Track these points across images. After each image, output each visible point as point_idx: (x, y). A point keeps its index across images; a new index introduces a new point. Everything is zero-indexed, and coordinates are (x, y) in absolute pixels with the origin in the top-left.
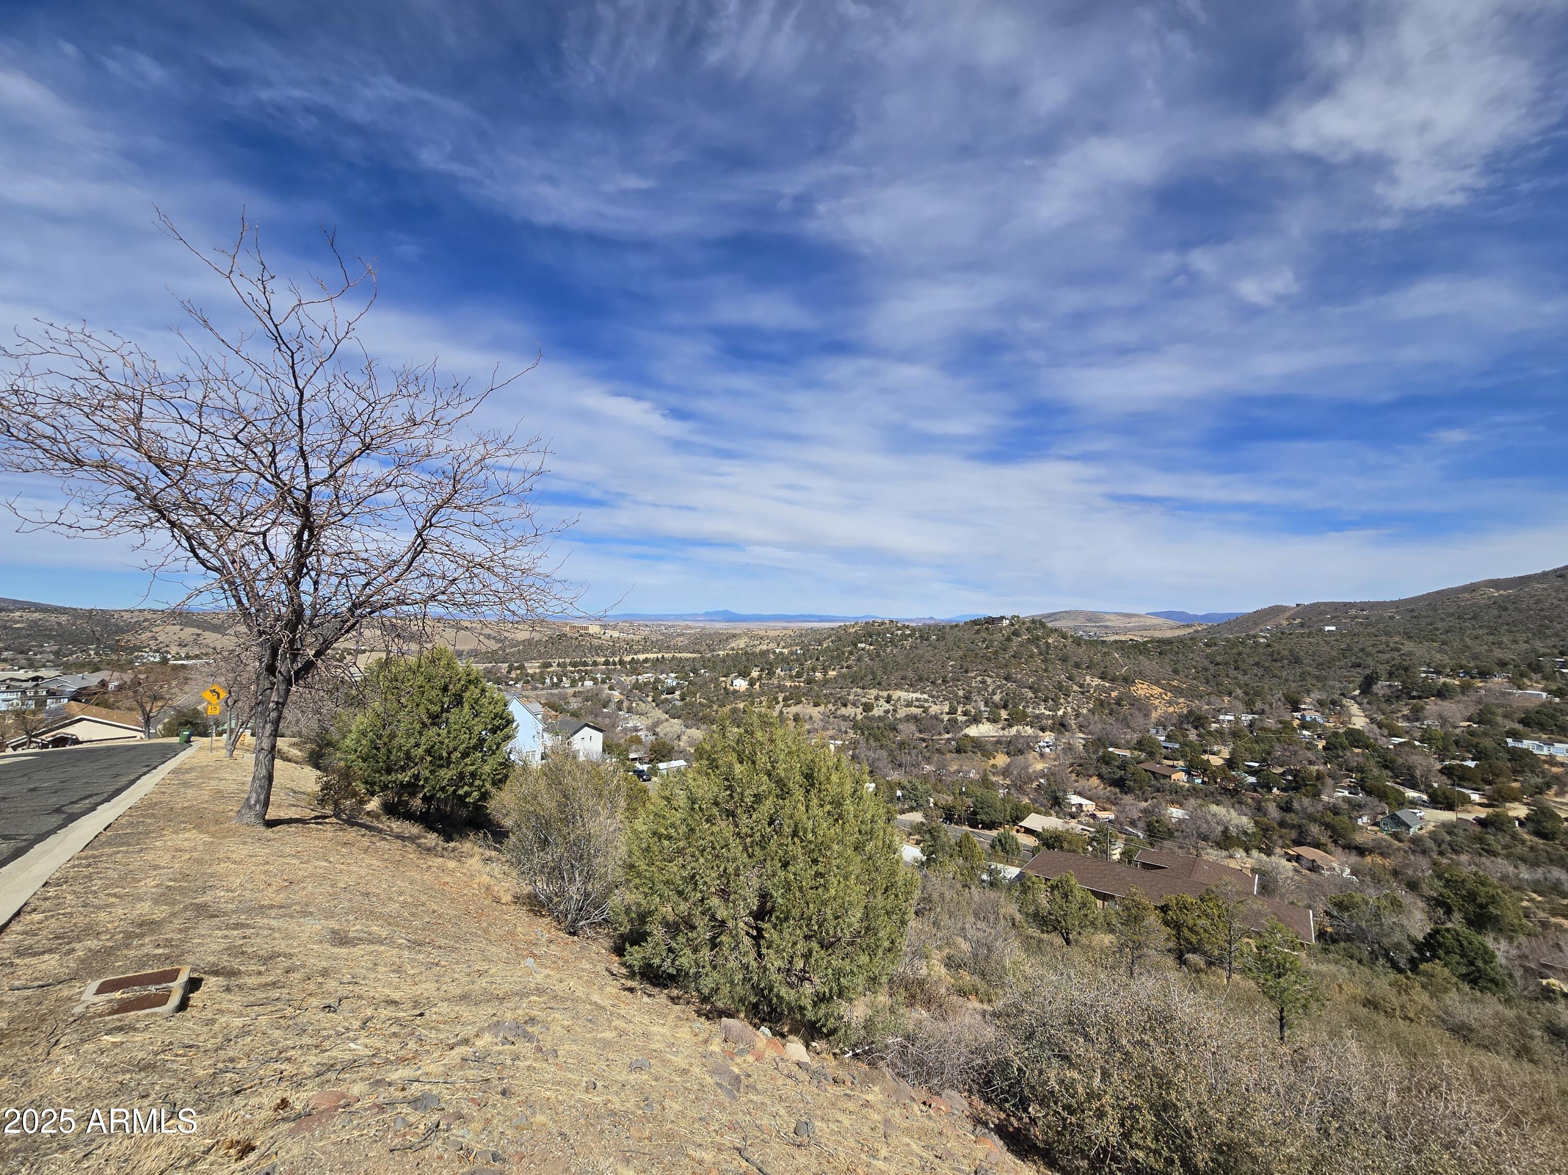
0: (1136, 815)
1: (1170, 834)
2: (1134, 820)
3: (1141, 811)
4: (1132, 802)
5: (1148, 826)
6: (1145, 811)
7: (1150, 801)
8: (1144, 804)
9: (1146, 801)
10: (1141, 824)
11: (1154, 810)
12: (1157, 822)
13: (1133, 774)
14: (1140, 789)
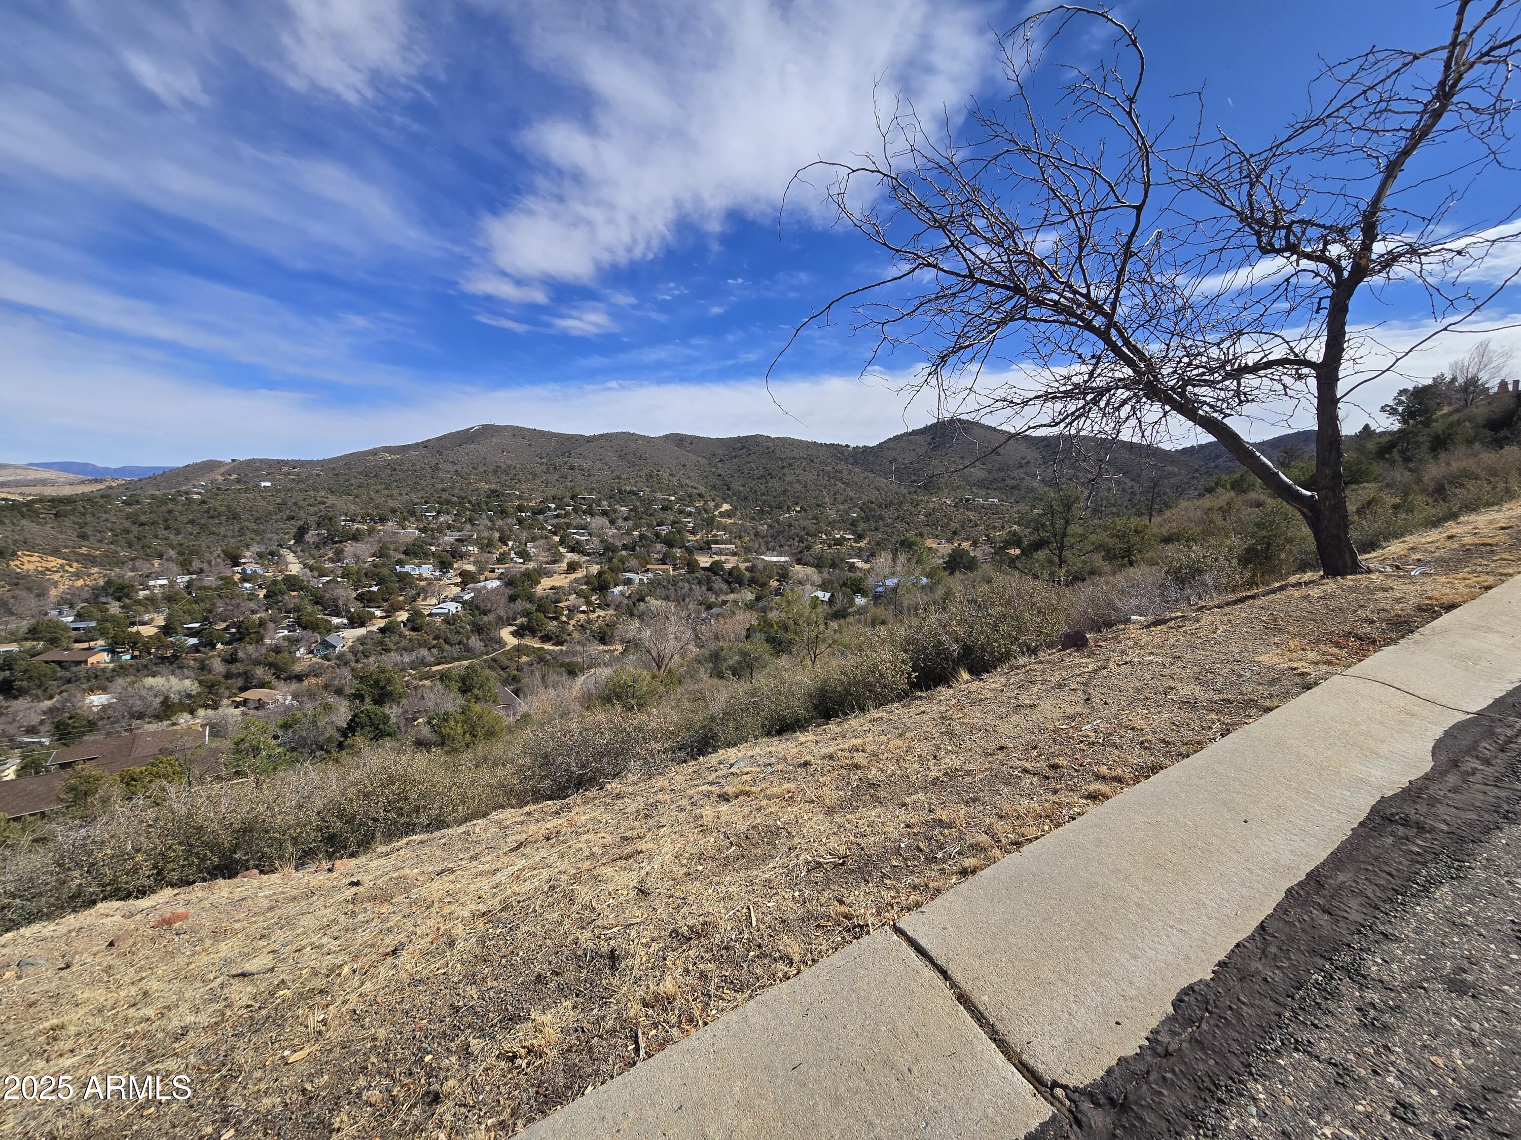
0: (35, 719)
1: (92, 725)
2: (34, 727)
3: (45, 713)
4: (28, 705)
5: (57, 727)
6: (51, 711)
7: (57, 698)
8: (48, 703)
9: (51, 697)
10: (47, 727)
11: (64, 707)
12: (70, 718)
13: (26, 671)
14: (39, 687)
